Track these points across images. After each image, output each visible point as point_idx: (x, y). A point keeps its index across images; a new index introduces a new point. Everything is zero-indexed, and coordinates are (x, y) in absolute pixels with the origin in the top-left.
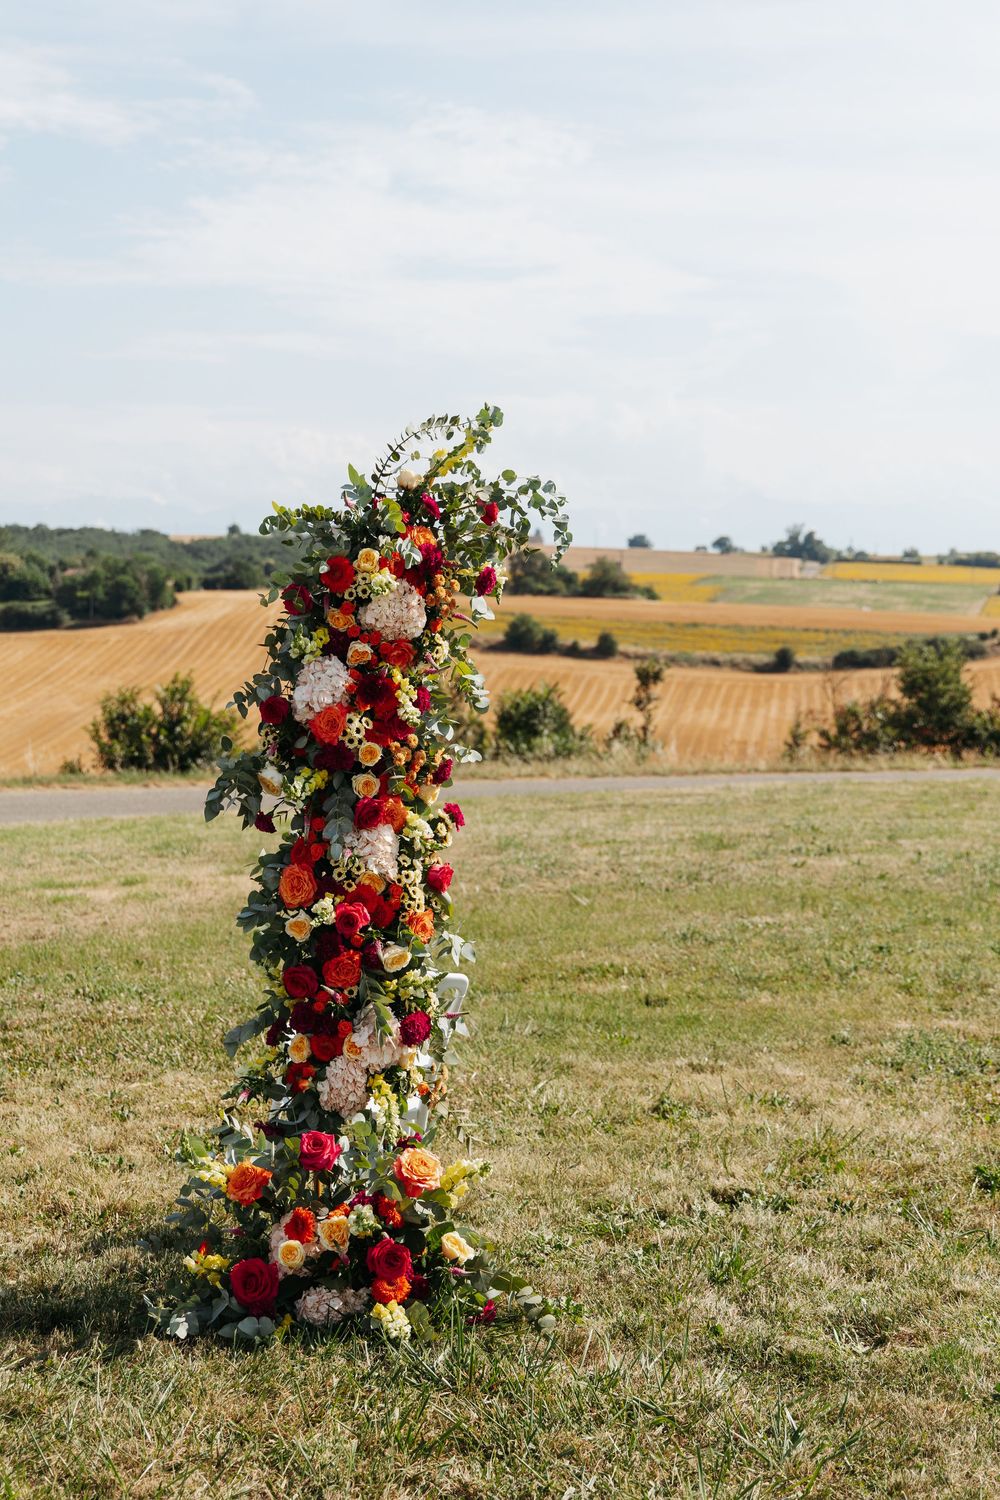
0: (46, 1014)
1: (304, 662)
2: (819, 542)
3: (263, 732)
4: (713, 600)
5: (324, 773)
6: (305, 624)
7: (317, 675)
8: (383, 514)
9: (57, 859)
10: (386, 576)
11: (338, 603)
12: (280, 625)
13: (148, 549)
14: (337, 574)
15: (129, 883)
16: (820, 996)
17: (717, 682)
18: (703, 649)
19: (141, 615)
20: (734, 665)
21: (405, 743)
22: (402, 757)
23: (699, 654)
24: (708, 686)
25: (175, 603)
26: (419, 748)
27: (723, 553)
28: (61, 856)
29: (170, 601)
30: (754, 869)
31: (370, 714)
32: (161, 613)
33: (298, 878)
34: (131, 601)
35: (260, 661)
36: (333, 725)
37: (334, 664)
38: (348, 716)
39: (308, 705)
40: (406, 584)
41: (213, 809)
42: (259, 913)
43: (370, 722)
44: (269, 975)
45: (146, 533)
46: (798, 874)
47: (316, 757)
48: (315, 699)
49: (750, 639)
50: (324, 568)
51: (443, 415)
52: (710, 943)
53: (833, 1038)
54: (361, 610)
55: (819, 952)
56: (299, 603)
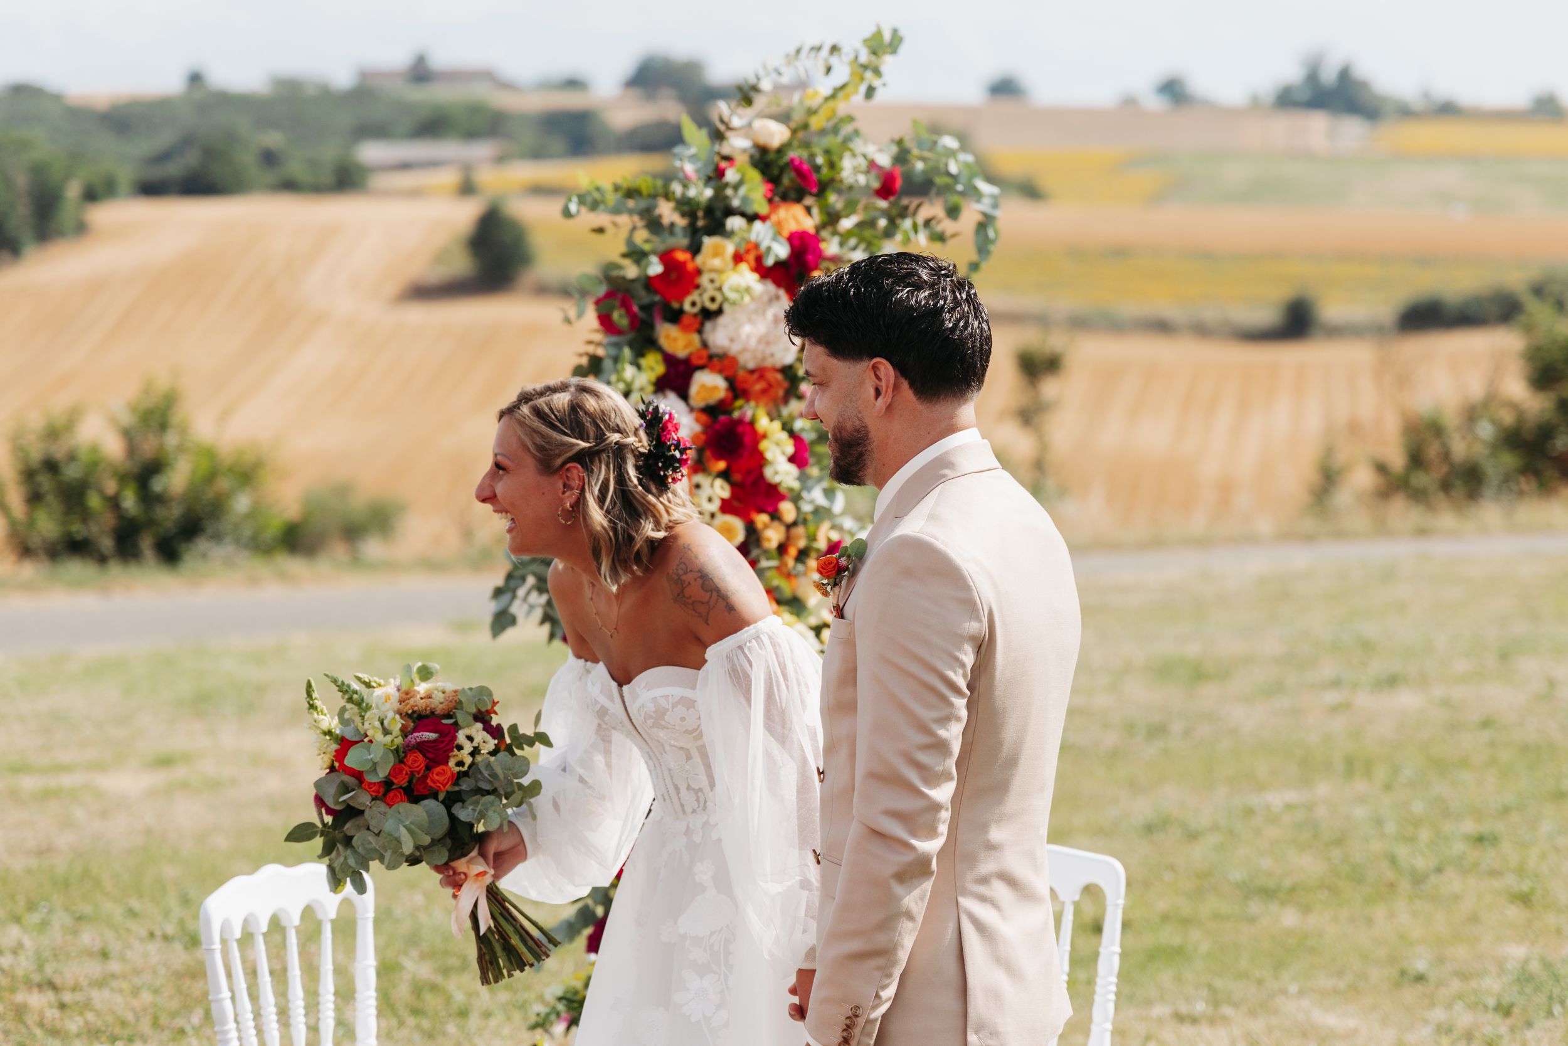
2: (1364, 82)
4: (1155, 201)
6: (631, 346)
8: (736, 187)
10: (746, 277)
11: (675, 317)
12: (591, 349)
13: (25, 123)
14: (673, 275)
16: (1379, 912)
17: (1167, 366)
18: (1138, 297)
19: (16, 250)
20: (1202, 331)
21: (775, 516)
22: (773, 536)
23: (1131, 308)
24: (1150, 373)
25: (81, 229)
26: (795, 524)
27: (1173, 108)
29: (73, 223)
30: (1260, 715)
31: (724, 475)
32: (54, 248)
37: (672, 401)
38: (697, 479)
40: (770, 285)
41: (503, 621)
43: (727, 487)
46: (1338, 722)
49: (1231, 278)
50: (655, 268)
51: (817, 43)
52: (1193, 836)
53: (1403, 973)
54: (708, 326)
55: (1377, 846)
56: (619, 317)
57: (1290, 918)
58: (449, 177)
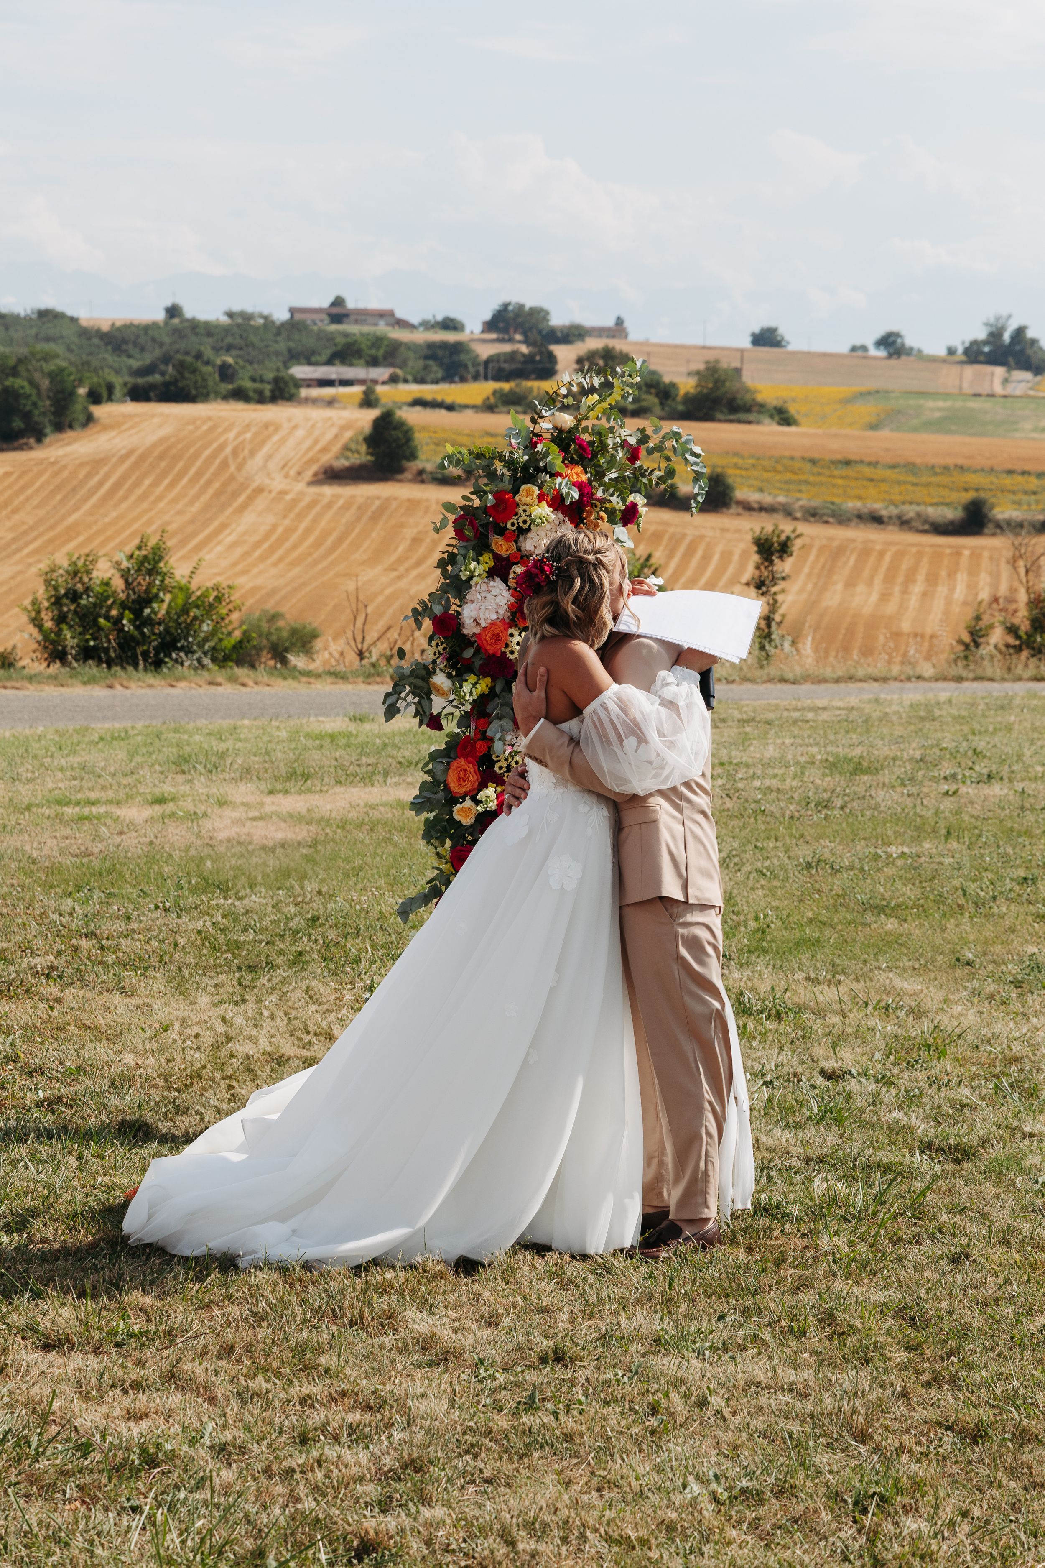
0: (135, 925)
1: (473, 583)
2: (1034, 342)
3: (434, 643)
4: (874, 427)
5: (488, 680)
6: (475, 549)
7: (484, 594)
8: (543, 455)
9: (59, 775)
10: (544, 510)
11: (501, 531)
12: (450, 549)
13: (48, 339)
14: (502, 507)
15: (160, 801)
16: (951, 924)
17: (878, 547)
18: (859, 498)
19: (40, 437)
20: (904, 523)
23: (852, 505)
24: (865, 553)
25: (89, 420)
27: (890, 356)
28: (61, 769)
29: (82, 417)
30: (896, 797)
32: (70, 434)
33: (465, 770)
34: (27, 416)
35: (433, 581)
36: (497, 638)
37: (498, 585)
38: (510, 631)
39: (475, 620)
40: (561, 516)
41: (391, 712)
42: (428, 799)
44: (438, 854)
45: (46, 315)
46: (947, 804)
47: (481, 666)
48: (481, 615)
49: (927, 485)
50: (491, 501)
52: (835, 872)
53: (958, 960)
54: (521, 538)
55: (956, 883)
56: (468, 532)
57: (891, 925)
58: (357, 390)
